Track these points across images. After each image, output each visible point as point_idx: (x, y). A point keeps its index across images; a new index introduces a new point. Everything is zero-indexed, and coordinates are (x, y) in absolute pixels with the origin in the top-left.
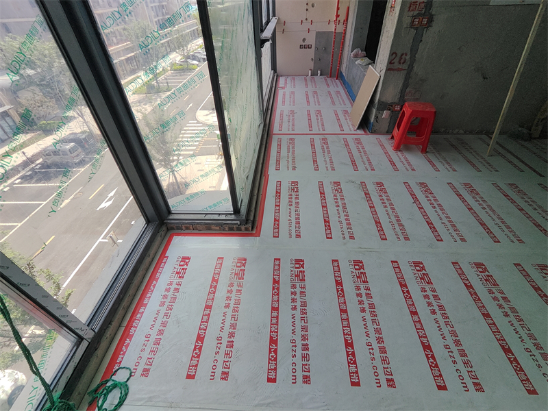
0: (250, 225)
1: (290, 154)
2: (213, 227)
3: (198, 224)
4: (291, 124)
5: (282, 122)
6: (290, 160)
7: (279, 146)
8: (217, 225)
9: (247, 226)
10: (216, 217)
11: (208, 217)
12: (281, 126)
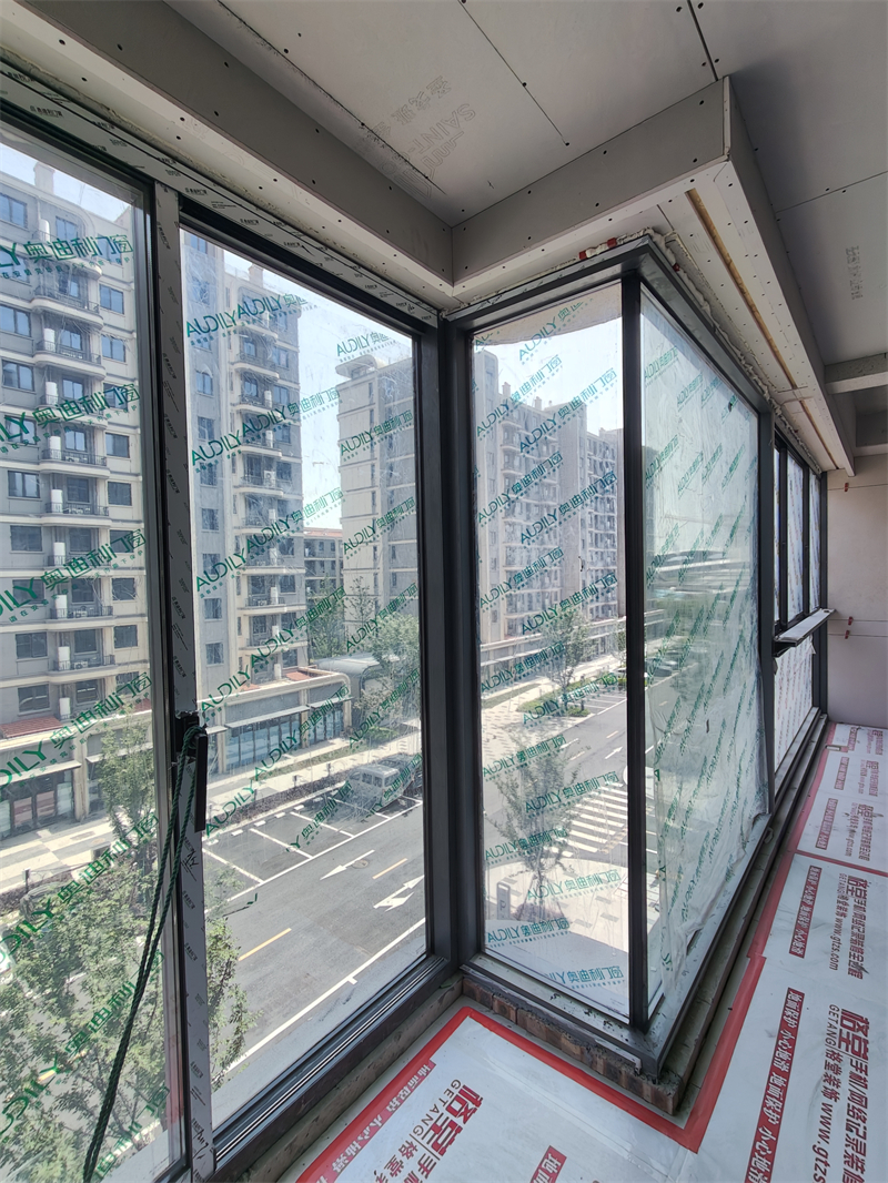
0: (670, 1091)
1: (847, 922)
2: (565, 1041)
3: (531, 1010)
4: (858, 839)
5: (830, 828)
6: (846, 939)
7: (811, 887)
8: (578, 1039)
9: (660, 1088)
10: (579, 1013)
11: (559, 1003)
12: (824, 837)
